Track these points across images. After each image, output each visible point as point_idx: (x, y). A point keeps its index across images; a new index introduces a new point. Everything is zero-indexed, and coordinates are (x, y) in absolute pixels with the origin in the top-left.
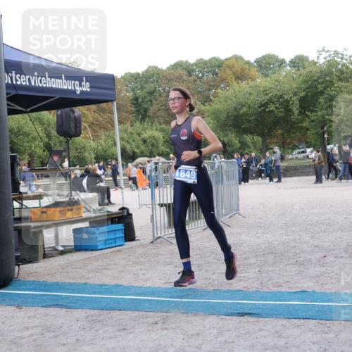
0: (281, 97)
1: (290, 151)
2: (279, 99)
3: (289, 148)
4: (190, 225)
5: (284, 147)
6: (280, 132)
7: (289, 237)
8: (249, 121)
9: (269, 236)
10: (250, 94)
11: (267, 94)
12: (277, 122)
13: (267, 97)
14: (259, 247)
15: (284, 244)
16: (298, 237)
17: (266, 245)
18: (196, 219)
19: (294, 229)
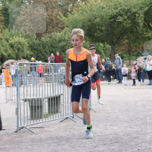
0: (129, 11)
1: (134, 58)
2: (127, 12)
3: (134, 55)
4: (49, 118)
5: (129, 54)
6: (127, 41)
7: (132, 129)
8: (101, 31)
9: (115, 128)
10: (103, 8)
11: (117, 8)
12: (124, 32)
13: (117, 11)
14: (107, 137)
15: (128, 135)
16: (141, 129)
17: (113, 136)
18: (55, 113)
19: (137, 122)
